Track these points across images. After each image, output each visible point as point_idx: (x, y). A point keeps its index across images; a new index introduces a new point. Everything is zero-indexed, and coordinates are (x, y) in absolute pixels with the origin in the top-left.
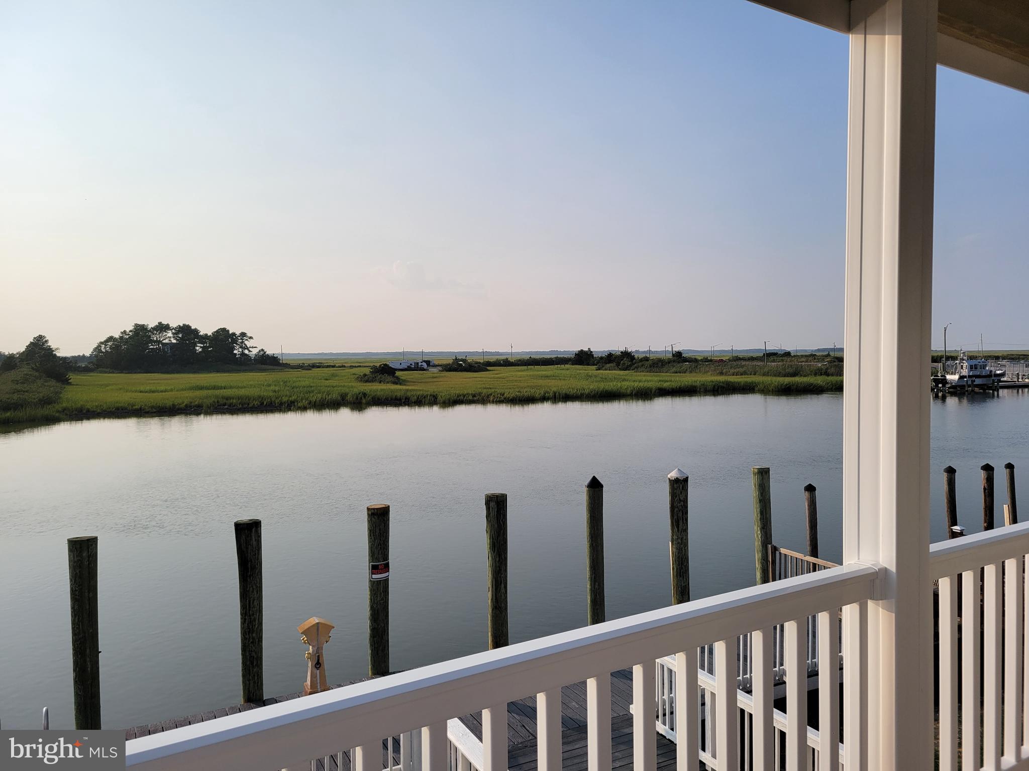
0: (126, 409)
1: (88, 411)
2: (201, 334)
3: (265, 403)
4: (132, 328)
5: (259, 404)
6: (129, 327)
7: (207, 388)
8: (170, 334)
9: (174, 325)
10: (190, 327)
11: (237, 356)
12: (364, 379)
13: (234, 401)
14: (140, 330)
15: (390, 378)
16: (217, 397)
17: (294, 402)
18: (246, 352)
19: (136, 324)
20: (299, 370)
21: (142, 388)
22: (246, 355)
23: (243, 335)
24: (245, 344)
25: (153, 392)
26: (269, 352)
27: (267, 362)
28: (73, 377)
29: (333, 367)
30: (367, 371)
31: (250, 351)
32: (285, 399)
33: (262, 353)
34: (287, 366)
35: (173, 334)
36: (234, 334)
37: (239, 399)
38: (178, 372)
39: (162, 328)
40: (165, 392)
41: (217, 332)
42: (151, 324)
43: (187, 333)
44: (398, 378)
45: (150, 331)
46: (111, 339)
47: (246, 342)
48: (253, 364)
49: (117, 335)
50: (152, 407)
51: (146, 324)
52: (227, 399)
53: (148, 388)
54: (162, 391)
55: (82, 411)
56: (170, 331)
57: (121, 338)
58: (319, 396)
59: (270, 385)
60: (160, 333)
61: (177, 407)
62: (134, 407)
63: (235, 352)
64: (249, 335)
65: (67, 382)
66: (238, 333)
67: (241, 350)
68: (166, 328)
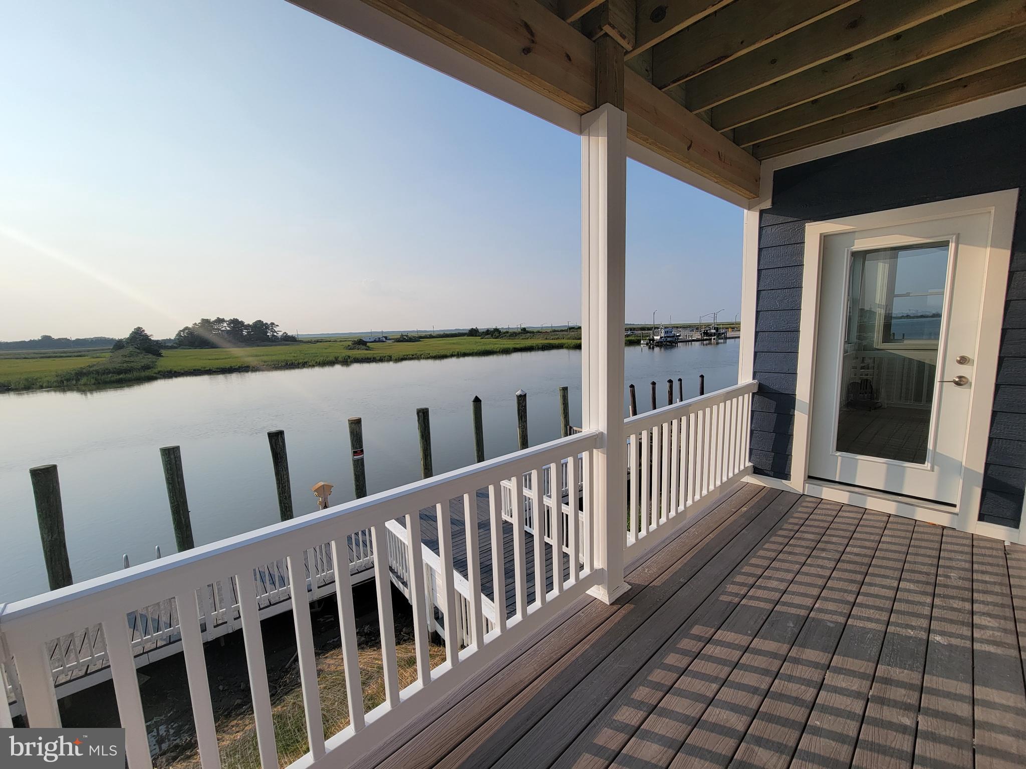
0: (200, 370)
1: (175, 372)
2: (245, 324)
4: (200, 321)
6: (198, 321)
8: (225, 325)
9: (227, 319)
10: (238, 320)
11: (270, 337)
12: (349, 348)
14: (208, 319)
15: (364, 347)
18: (275, 334)
19: (202, 319)
20: (309, 344)
21: (210, 358)
22: (275, 336)
23: (272, 324)
24: (274, 330)
26: (290, 334)
27: (289, 340)
28: (163, 352)
29: (330, 341)
30: (350, 343)
31: (277, 333)
32: (301, 361)
33: (285, 334)
34: (301, 341)
35: (227, 324)
36: (267, 324)
39: (220, 321)
40: (225, 359)
41: (256, 322)
43: (236, 323)
44: (369, 347)
45: (212, 323)
46: (186, 328)
47: (274, 328)
48: (280, 341)
49: (190, 326)
50: (217, 368)
52: (264, 362)
53: (214, 357)
55: (171, 372)
56: (225, 323)
57: (193, 327)
59: (291, 353)
60: (218, 324)
62: (205, 369)
63: (268, 334)
64: (276, 324)
65: (160, 355)
66: (269, 323)
67: (271, 333)
68: (223, 321)
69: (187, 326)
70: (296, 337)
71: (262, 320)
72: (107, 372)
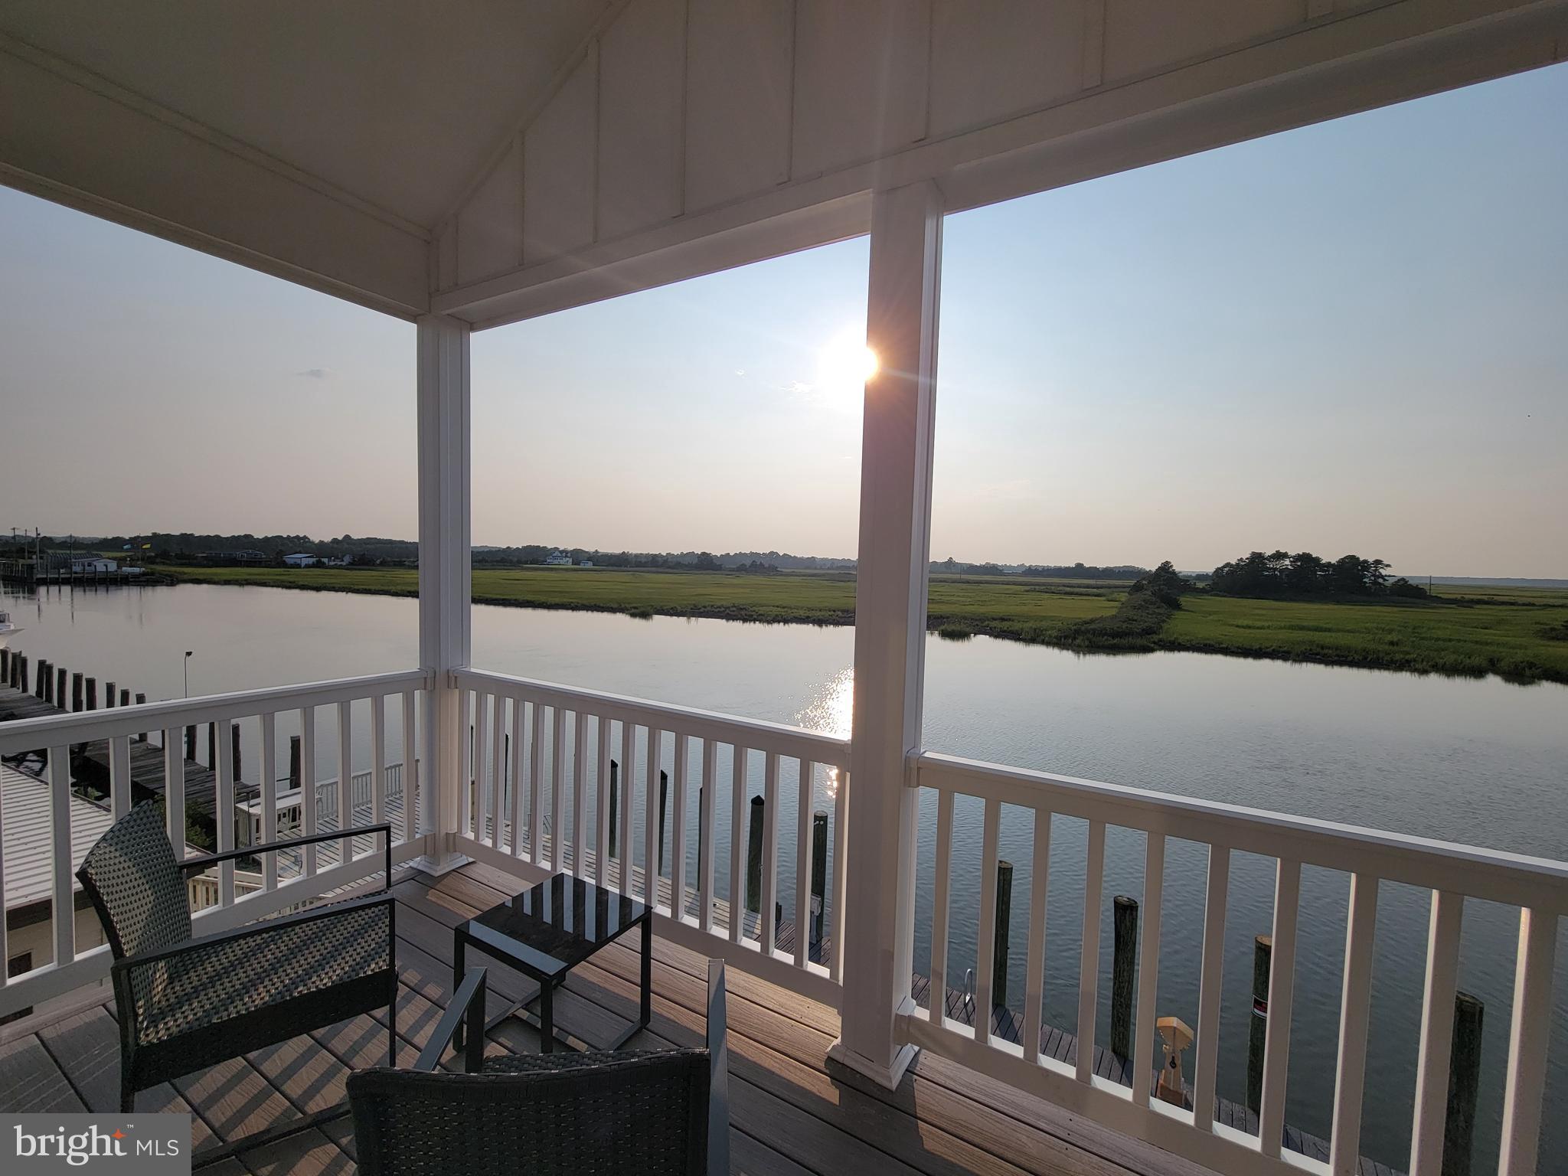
0: (1213, 646)
1: (1179, 644)
2: (1323, 562)
3: (1369, 659)
4: (1248, 556)
5: (1361, 658)
6: (1246, 555)
7: (1309, 629)
8: (1287, 562)
9: (1292, 553)
10: (1311, 555)
11: (1367, 585)
13: (1330, 652)
14: (1257, 558)
16: (1312, 642)
17: (1411, 661)
18: (1381, 580)
19: (1253, 552)
20: (1453, 606)
21: (1240, 622)
22: (1380, 584)
23: (1378, 562)
24: (1379, 572)
25: (1250, 627)
26: (1414, 581)
27: (1408, 593)
28: (1184, 600)
31: (1385, 580)
33: (1402, 582)
34: (1437, 599)
35: (1291, 561)
36: (1366, 561)
37: (1337, 649)
38: (1291, 600)
39: (1279, 556)
40: (1261, 629)
41: (1344, 559)
42: (1269, 552)
43: (1306, 561)
45: (1266, 559)
46: (1228, 565)
47: (1381, 570)
48: (1387, 595)
49: (1234, 562)
50: (1238, 648)
51: (1263, 552)
52: (1322, 648)
53: (1246, 622)
54: (1258, 628)
55: (1174, 643)
56: (1288, 559)
57: (1237, 564)
58: (1453, 657)
59: (1391, 631)
60: (1276, 561)
61: (1263, 650)
62: (1222, 646)
63: (1366, 580)
64: (1385, 562)
65: (1178, 607)
66: (1371, 560)
67: (1373, 578)
68: (1285, 556)
69: (1228, 561)
70: (1427, 588)
71: (1357, 555)
72: (1102, 633)
